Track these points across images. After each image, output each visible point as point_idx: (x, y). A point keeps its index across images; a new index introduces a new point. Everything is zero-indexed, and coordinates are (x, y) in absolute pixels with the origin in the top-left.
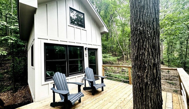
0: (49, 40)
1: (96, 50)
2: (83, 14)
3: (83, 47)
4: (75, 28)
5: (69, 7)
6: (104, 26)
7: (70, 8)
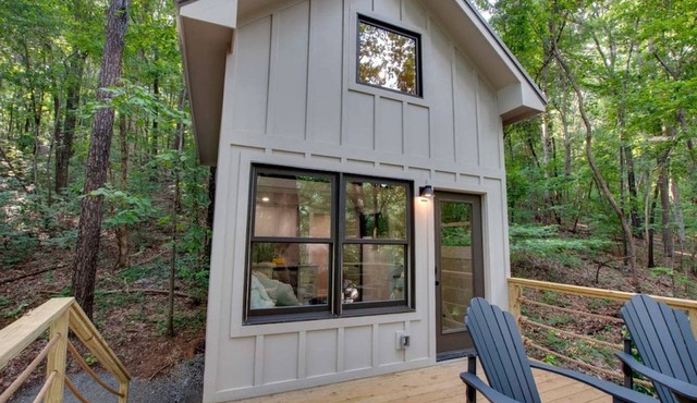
0: (268, 151)
1: (479, 197)
2: (416, 37)
3: (411, 183)
4: (377, 97)
5: (356, 16)
6: (519, 82)
7: (362, 18)
